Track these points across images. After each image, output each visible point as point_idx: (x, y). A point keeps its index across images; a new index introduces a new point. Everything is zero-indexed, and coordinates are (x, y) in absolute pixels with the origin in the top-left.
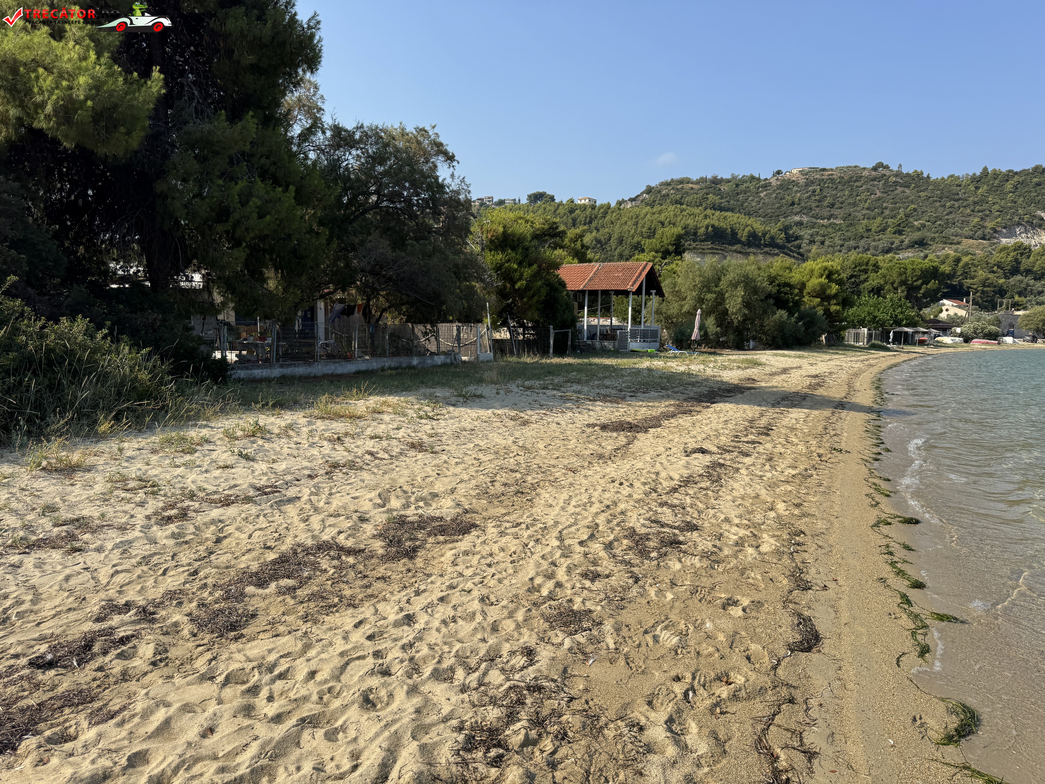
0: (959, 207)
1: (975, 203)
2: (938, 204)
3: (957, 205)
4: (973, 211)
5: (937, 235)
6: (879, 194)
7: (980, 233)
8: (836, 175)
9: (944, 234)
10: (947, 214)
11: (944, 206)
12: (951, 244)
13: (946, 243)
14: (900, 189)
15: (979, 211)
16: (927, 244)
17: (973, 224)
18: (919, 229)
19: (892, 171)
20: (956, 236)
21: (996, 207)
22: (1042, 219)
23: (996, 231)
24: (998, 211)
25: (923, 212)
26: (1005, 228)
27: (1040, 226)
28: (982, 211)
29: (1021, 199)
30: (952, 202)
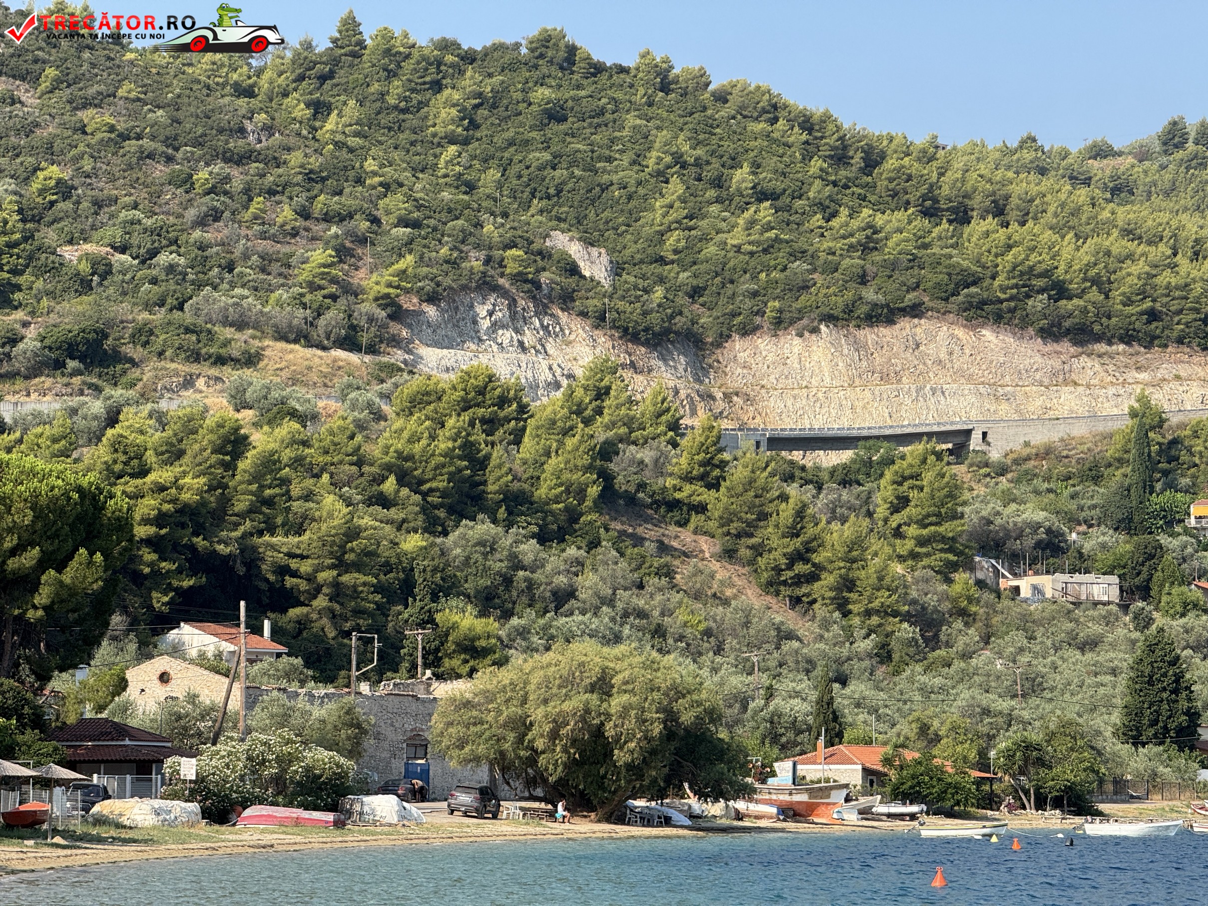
0: (248, 193)
1: (312, 178)
2: (159, 171)
3: (238, 178)
4: (304, 214)
5: (160, 315)
7: (333, 316)
9: (187, 317)
10: (201, 223)
11: (186, 182)
12: (220, 361)
13: (196, 357)
15: (327, 218)
16: (116, 357)
17: (304, 274)
18: (84, 286)
20: (240, 325)
21: (396, 203)
22: (573, 270)
23: (397, 314)
24: (403, 222)
25: (98, 204)
26: (432, 299)
27: (566, 299)
28: (342, 218)
29: (494, 174)
30: (218, 167)
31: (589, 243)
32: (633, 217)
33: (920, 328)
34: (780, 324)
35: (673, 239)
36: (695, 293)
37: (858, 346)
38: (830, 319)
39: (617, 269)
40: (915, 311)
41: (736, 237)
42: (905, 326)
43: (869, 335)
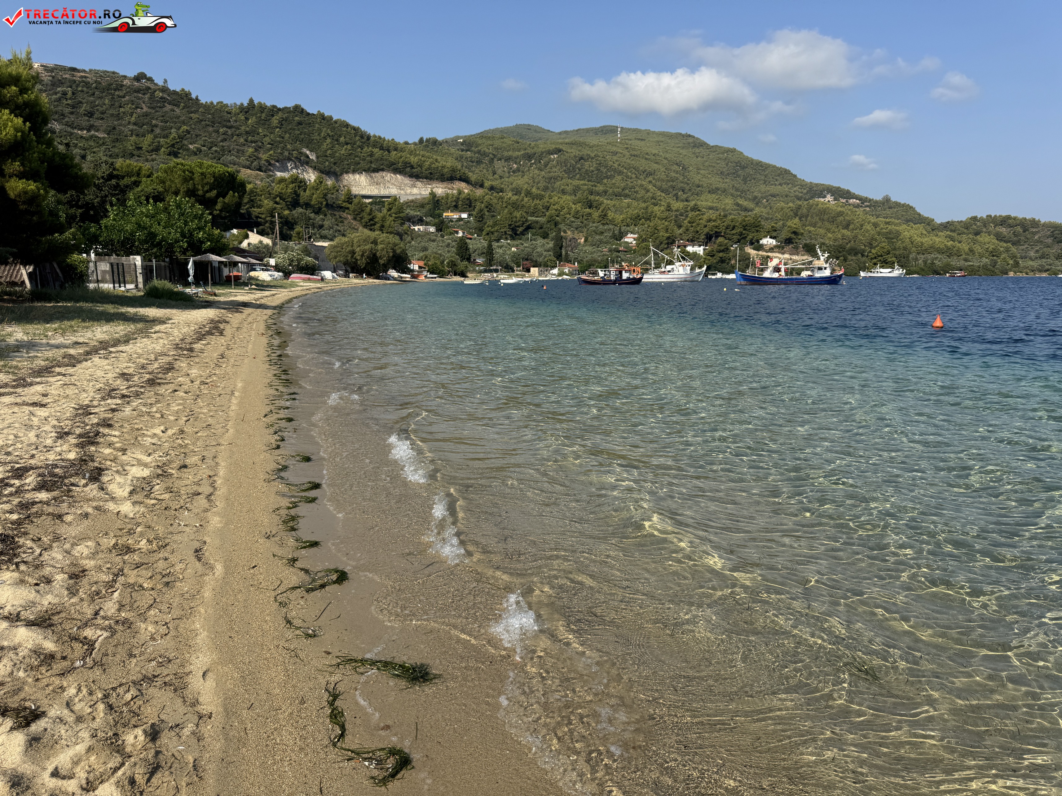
0: (232, 135)
1: (247, 133)
2: (211, 129)
3: (230, 132)
4: (246, 141)
6: (145, 109)
7: (256, 164)
8: (91, 79)
10: (222, 141)
11: (218, 132)
14: (168, 107)
15: (252, 142)
18: (196, 154)
19: (156, 84)
20: (234, 164)
21: (267, 139)
22: (308, 157)
23: (270, 164)
24: (269, 144)
25: (197, 136)
26: (277, 161)
27: (307, 163)
28: (255, 142)
29: (288, 135)
30: (225, 129)
31: (311, 151)
32: (319, 147)
33: (384, 174)
34: (354, 172)
35: (329, 152)
36: (335, 164)
37: (371, 177)
38: (365, 171)
39: (317, 157)
40: (383, 170)
41: (343, 152)
42: (381, 173)
43: (373, 175)
